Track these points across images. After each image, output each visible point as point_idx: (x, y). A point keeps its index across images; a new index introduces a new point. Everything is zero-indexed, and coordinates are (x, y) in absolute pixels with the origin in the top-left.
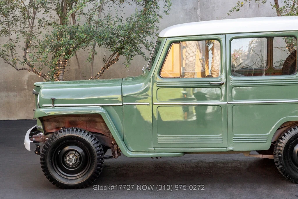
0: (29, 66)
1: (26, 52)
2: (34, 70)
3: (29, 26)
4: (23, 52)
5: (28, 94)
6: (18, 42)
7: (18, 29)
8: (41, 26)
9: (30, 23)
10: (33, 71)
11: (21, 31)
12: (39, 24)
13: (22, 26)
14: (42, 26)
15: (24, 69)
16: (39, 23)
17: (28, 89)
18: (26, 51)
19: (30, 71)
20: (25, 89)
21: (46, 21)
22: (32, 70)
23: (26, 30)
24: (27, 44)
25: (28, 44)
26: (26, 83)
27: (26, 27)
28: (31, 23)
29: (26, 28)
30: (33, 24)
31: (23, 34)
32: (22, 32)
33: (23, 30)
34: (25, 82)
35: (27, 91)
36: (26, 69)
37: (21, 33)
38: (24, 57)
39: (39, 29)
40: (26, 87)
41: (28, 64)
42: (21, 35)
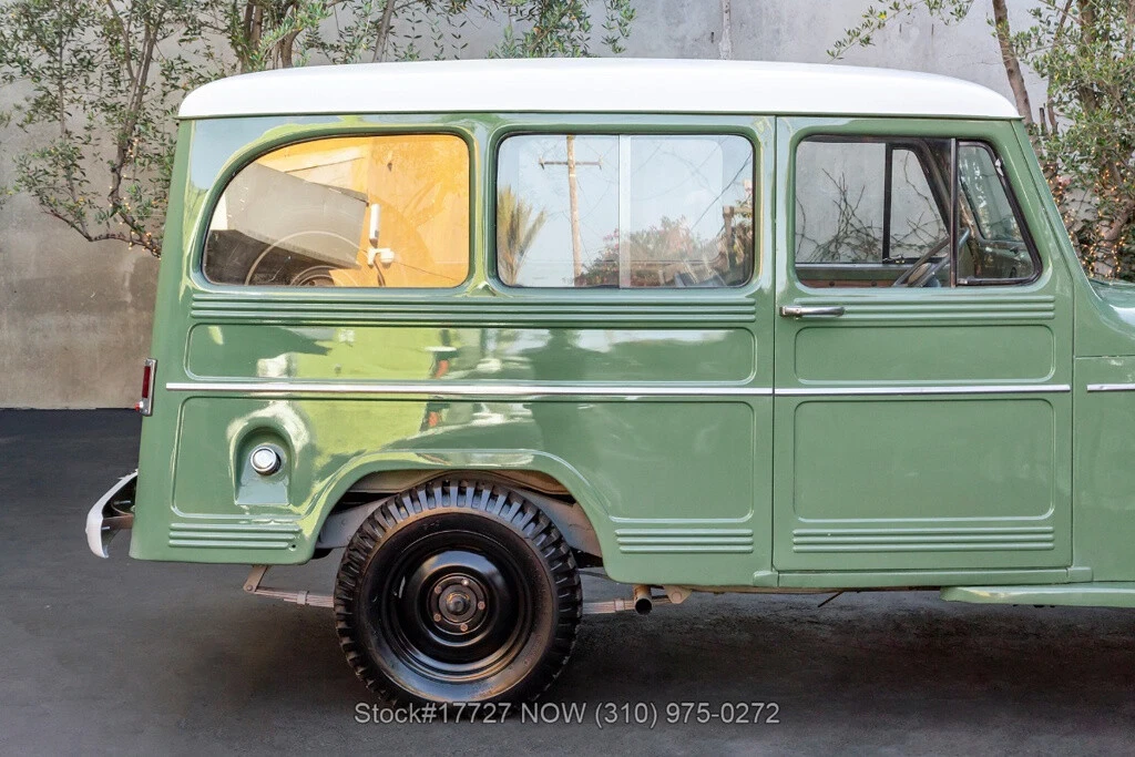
0: (130, 228)
1: (120, 179)
2: (145, 240)
3: (130, 85)
4: (110, 177)
5: (133, 321)
6: (93, 141)
7: (93, 94)
8: (173, 86)
9: (135, 75)
10: (144, 244)
11: (104, 104)
12: (164, 78)
13: (105, 86)
14: (176, 87)
15: (113, 236)
16: (163, 74)
17: (134, 305)
18: (119, 175)
19: (134, 244)
20: (123, 305)
21: (190, 70)
22: (140, 240)
23: (122, 99)
24: (123, 151)
25: (127, 150)
26: (127, 284)
27: (119, 88)
28: (138, 75)
29: (121, 92)
30: (144, 80)
31: (110, 115)
32: (106, 106)
33: (110, 102)
34: (124, 281)
35: (131, 311)
36: (121, 237)
37: (103, 110)
38: (112, 193)
39: (166, 98)
40: (129, 298)
41: (126, 221)
42: (101, 117)
